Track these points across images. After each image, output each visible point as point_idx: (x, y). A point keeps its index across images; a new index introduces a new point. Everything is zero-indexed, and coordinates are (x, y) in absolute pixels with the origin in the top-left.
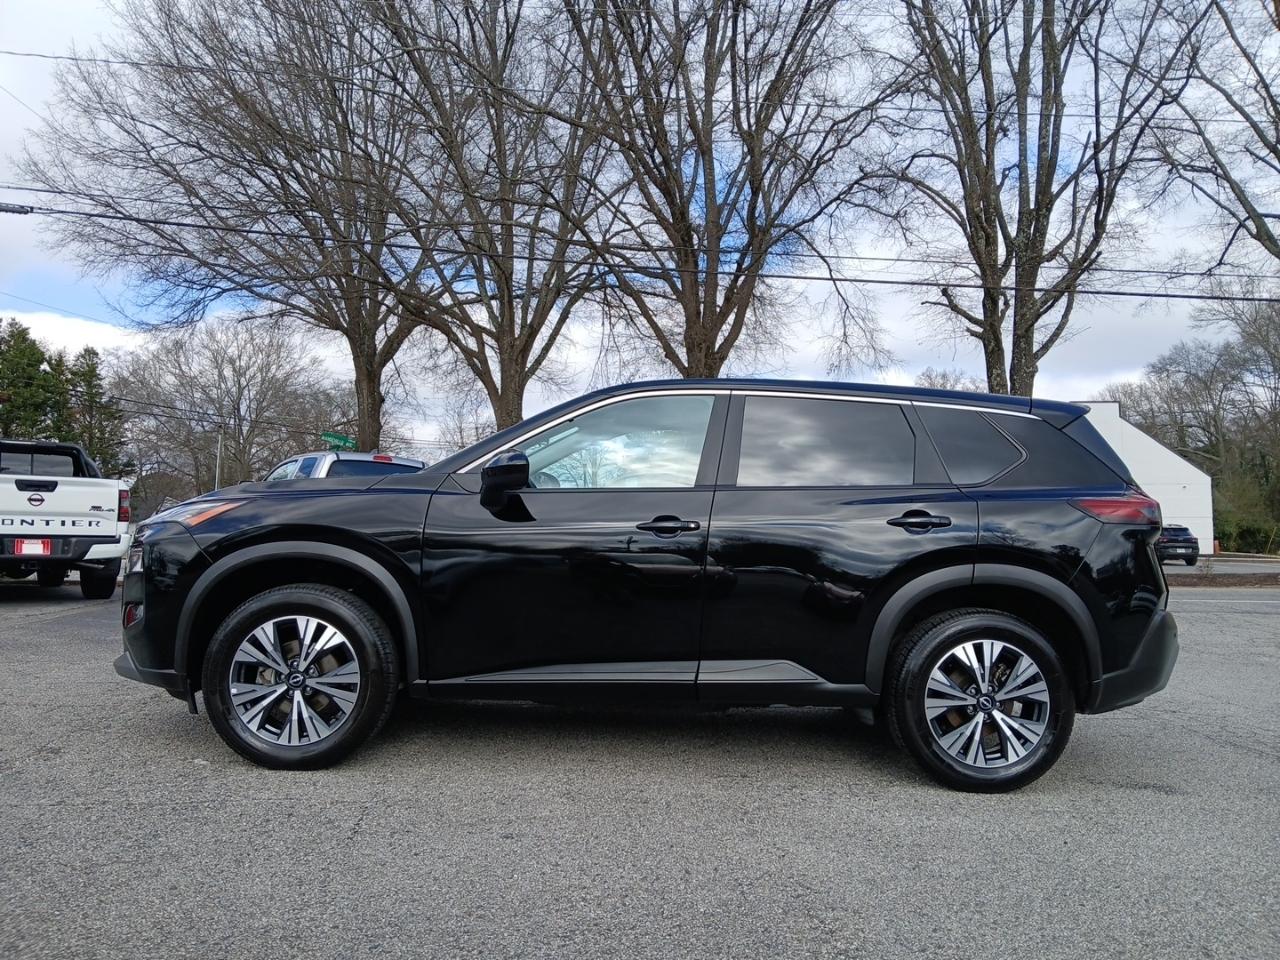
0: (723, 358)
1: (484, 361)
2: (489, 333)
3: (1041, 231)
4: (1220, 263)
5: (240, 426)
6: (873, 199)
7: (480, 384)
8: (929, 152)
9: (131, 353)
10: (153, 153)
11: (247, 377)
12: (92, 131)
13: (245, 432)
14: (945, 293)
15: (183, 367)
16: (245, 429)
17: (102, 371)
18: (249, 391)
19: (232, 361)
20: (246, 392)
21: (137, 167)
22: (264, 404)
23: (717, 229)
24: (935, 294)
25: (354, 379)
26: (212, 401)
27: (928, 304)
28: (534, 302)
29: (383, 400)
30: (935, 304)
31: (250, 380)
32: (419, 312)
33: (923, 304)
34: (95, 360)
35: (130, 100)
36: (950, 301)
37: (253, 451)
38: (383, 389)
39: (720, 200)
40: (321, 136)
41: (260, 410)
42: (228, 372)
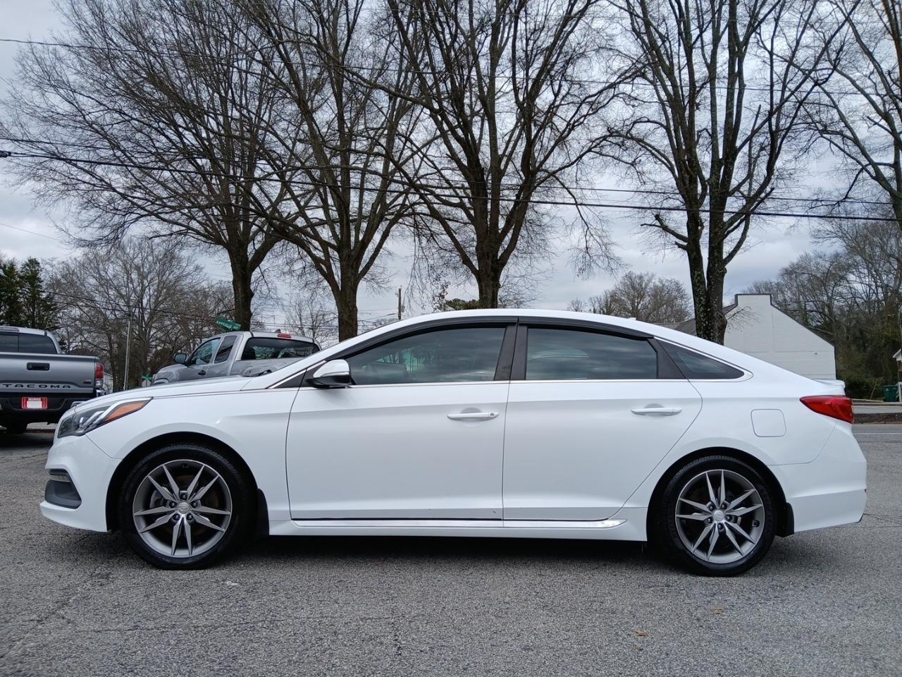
0: (504, 264)
1: (329, 267)
2: (333, 247)
3: (728, 174)
4: (846, 197)
5: (143, 314)
6: (617, 152)
7: (326, 283)
8: (646, 119)
9: (63, 262)
10: (87, 117)
11: (149, 279)
12: (42, 100)
13: (146, 319)
14: (657, 217)
15: (102, 272)
16: (146, 317)
17: (42, 275)
18: (149, 289)
19: (137, 268)
20: (147, 290)
21: (76, 127)
22: (160, 299)
23: (498, 173)
24: (650, 219)
25: (232, 280)
26: (122, 296)
27: (645, 226)
28: (364, 225)
29: (252, 295)
30: (651, 225)
31: (150, 282)
32: (282, 231)
33: (642, 225)
34: (37, 268)
35: (72, 78)
36: (662, 224)
37: (152, 333)
38: (252, 287)
39: (500, 152)
40: (208, 107)
41: (157, 303)
42: (134, 276)
